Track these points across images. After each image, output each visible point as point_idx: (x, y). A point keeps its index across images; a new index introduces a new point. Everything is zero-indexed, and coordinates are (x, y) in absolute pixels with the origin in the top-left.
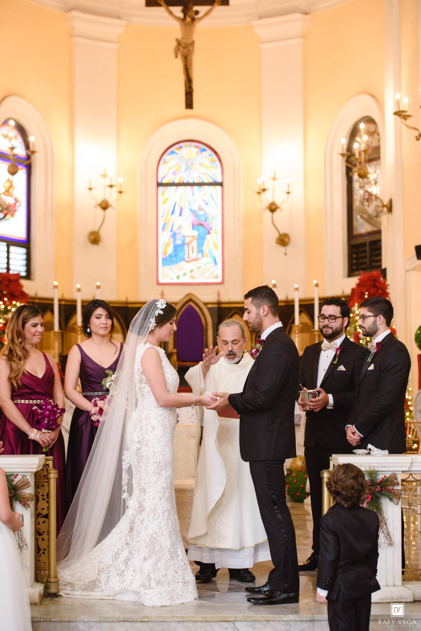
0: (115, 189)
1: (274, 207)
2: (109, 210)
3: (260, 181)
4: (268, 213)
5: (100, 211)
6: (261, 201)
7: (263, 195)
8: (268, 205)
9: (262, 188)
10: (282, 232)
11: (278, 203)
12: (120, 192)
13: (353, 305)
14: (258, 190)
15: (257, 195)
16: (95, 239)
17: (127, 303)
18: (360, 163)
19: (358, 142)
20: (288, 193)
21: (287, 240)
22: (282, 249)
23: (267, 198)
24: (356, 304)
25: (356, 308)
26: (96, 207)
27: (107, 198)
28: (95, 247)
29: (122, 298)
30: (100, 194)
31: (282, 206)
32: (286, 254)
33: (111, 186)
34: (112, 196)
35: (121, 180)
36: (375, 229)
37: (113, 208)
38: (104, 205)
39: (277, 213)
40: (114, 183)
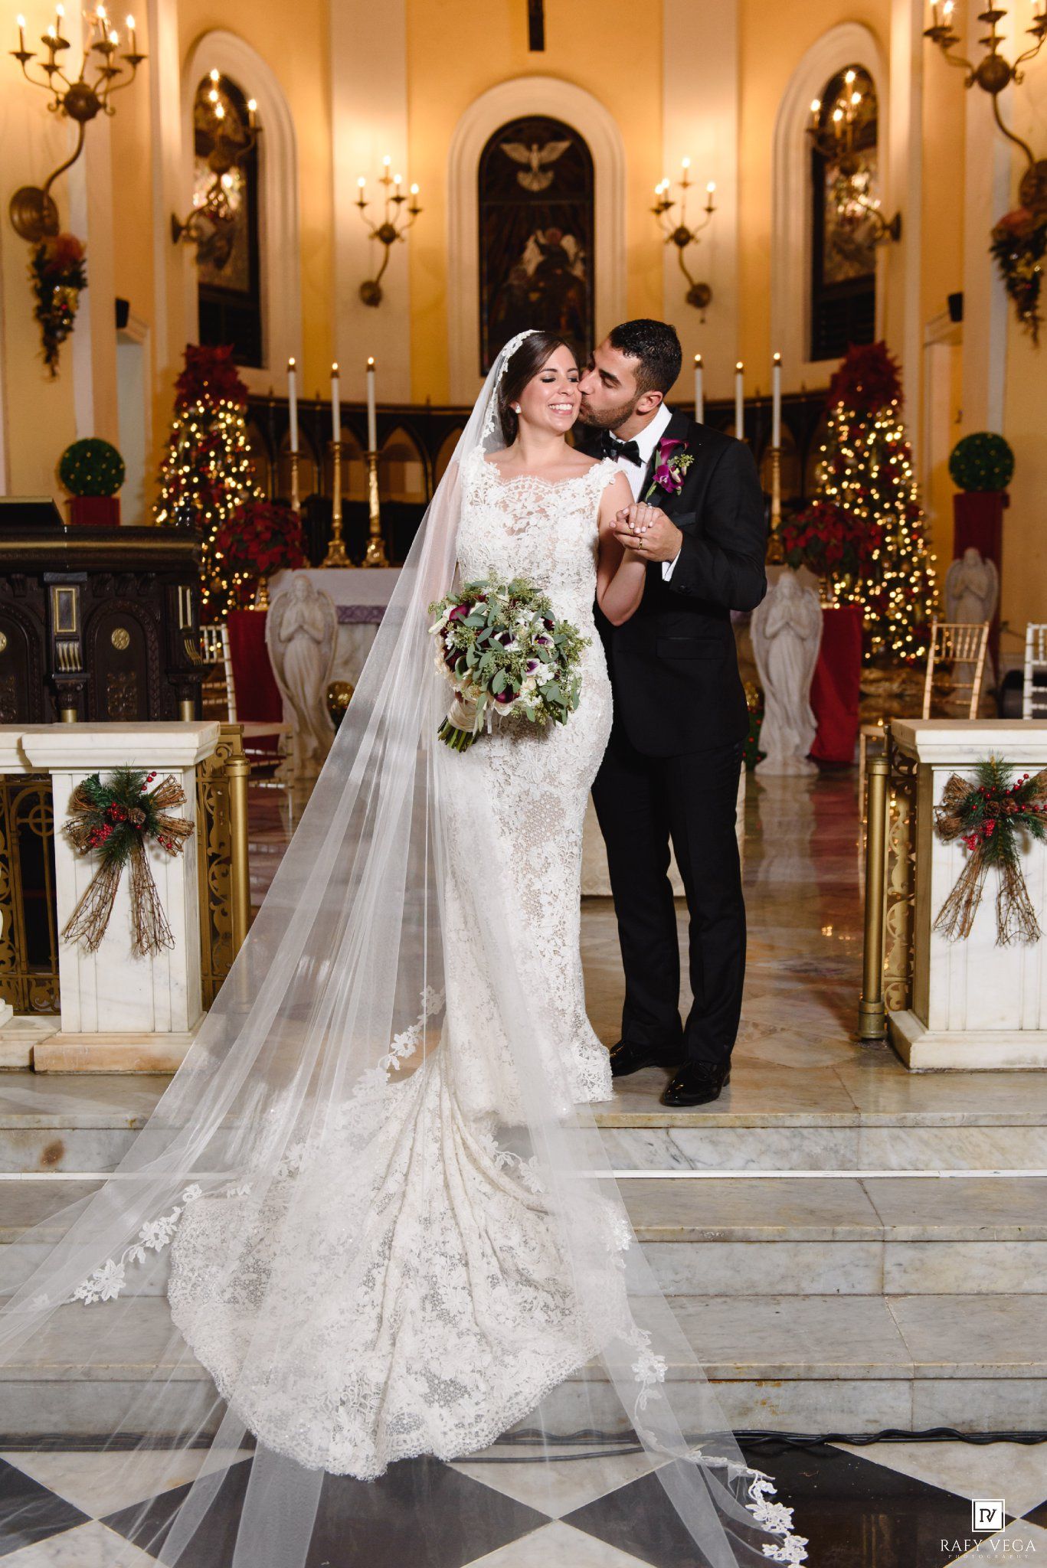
0: (405, 205)
1: (683, 236)
2: (395, 245)
3: (659, 190)
4: (673, 248)
5: (379, 246)
6: (661, 226)
7: (664, 215)
8: (672, 230)
9: (663, 200)
10: (697, 280)
11: (691, 227)
12: (415, 211)
13: (836, 407)
14: (655, 205)
15: (653, 216)
16: (372, 294)
17: (428, 408)
18: (844, 149)
19: (840, 107)
20: (710, 210)
21: (705, 297)
22: (695, 313)
23: (672, 219)
24: (841, 404)
25: (839, 411)
26: (372, 237)
27: (391, 221)
28: (372, 311)
29: (420, 400)
30: (380, 213)
31: (699, 235)
32: (703, 321)
33: (398, 200)
34: (400, 218)
35: (415, 189)
36: (864, 272)
37: (403, 240)
38: (386, 234)
39: (690, 249)
40: (403, 194)
